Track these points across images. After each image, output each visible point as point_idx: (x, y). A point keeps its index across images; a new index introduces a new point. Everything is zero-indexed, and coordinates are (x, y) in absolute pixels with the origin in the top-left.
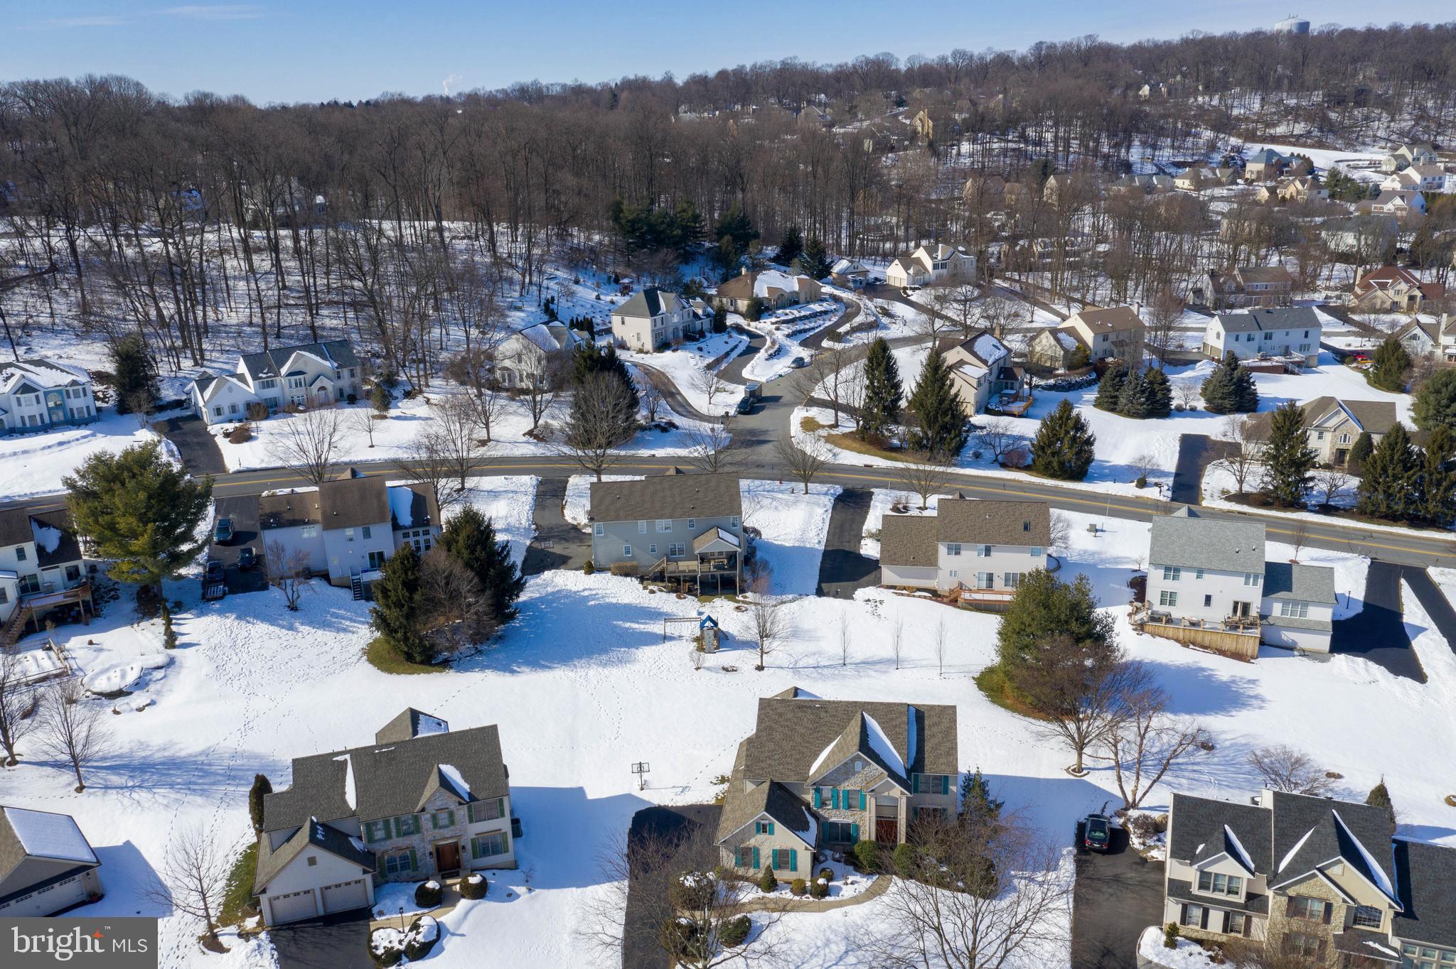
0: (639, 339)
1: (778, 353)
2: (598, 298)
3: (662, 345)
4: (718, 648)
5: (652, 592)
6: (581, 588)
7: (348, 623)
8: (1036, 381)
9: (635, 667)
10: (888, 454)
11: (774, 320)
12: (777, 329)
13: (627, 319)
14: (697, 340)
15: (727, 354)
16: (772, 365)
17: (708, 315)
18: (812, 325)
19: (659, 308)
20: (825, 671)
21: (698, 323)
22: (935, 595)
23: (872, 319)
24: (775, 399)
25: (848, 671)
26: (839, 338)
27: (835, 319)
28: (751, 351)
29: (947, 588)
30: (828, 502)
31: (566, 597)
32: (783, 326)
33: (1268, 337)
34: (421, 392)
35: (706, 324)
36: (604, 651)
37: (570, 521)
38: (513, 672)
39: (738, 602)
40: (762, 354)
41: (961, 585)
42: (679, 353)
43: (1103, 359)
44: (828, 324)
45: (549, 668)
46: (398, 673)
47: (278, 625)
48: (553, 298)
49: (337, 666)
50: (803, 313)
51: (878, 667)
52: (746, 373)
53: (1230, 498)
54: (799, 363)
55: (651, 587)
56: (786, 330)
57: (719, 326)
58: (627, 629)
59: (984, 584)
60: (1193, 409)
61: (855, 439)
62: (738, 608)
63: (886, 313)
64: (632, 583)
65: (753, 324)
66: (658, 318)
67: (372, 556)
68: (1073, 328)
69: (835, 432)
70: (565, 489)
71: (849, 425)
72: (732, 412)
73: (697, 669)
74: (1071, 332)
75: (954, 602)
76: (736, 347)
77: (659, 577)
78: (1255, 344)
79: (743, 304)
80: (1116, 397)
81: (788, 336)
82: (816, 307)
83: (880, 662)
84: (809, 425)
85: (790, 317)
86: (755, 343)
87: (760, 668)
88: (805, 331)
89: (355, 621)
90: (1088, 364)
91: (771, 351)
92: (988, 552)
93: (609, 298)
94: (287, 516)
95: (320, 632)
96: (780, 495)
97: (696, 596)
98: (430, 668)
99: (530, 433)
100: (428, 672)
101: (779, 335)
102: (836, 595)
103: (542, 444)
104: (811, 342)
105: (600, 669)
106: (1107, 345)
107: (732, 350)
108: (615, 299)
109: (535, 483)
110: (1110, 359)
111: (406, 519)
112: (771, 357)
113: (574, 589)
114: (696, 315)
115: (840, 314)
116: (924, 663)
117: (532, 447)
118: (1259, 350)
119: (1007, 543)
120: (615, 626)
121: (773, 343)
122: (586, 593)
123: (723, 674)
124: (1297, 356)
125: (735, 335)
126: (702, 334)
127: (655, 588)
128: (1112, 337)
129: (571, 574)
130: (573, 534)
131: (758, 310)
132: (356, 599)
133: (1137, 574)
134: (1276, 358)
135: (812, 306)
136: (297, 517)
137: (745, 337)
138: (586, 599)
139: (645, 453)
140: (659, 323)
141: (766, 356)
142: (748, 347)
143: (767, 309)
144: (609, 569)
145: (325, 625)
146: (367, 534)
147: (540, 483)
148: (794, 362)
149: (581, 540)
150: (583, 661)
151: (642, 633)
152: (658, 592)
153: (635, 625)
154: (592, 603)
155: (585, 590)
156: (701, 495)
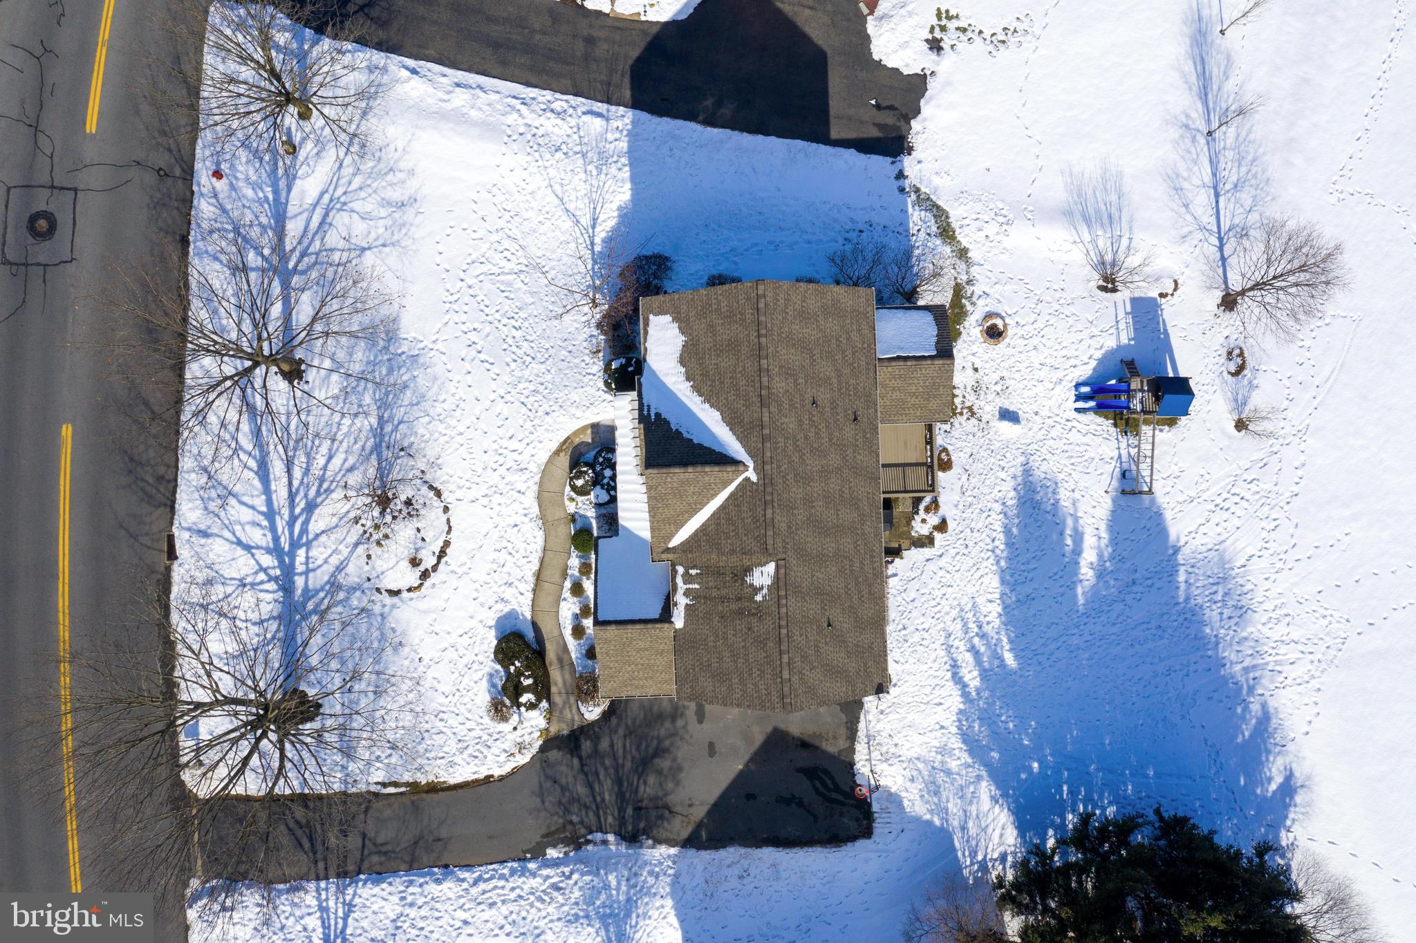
5: (942, 527)
9: (1242, 546)
20: (1231, 172)
31: (987, 718)
36: (1191, 617)
38: (1288, 788)
45: (1265, 718)
58: (1101, 574)
73: (1242, 425)
87: (1231, 302)
122: (972, 678)
138: (992, 674)
150: (1229, 654)
151: (1114, 541)
152: (941, 512)
153: (1089, 556)
154: (1010, 659)
155: (957, 679)
156: (824, 396)
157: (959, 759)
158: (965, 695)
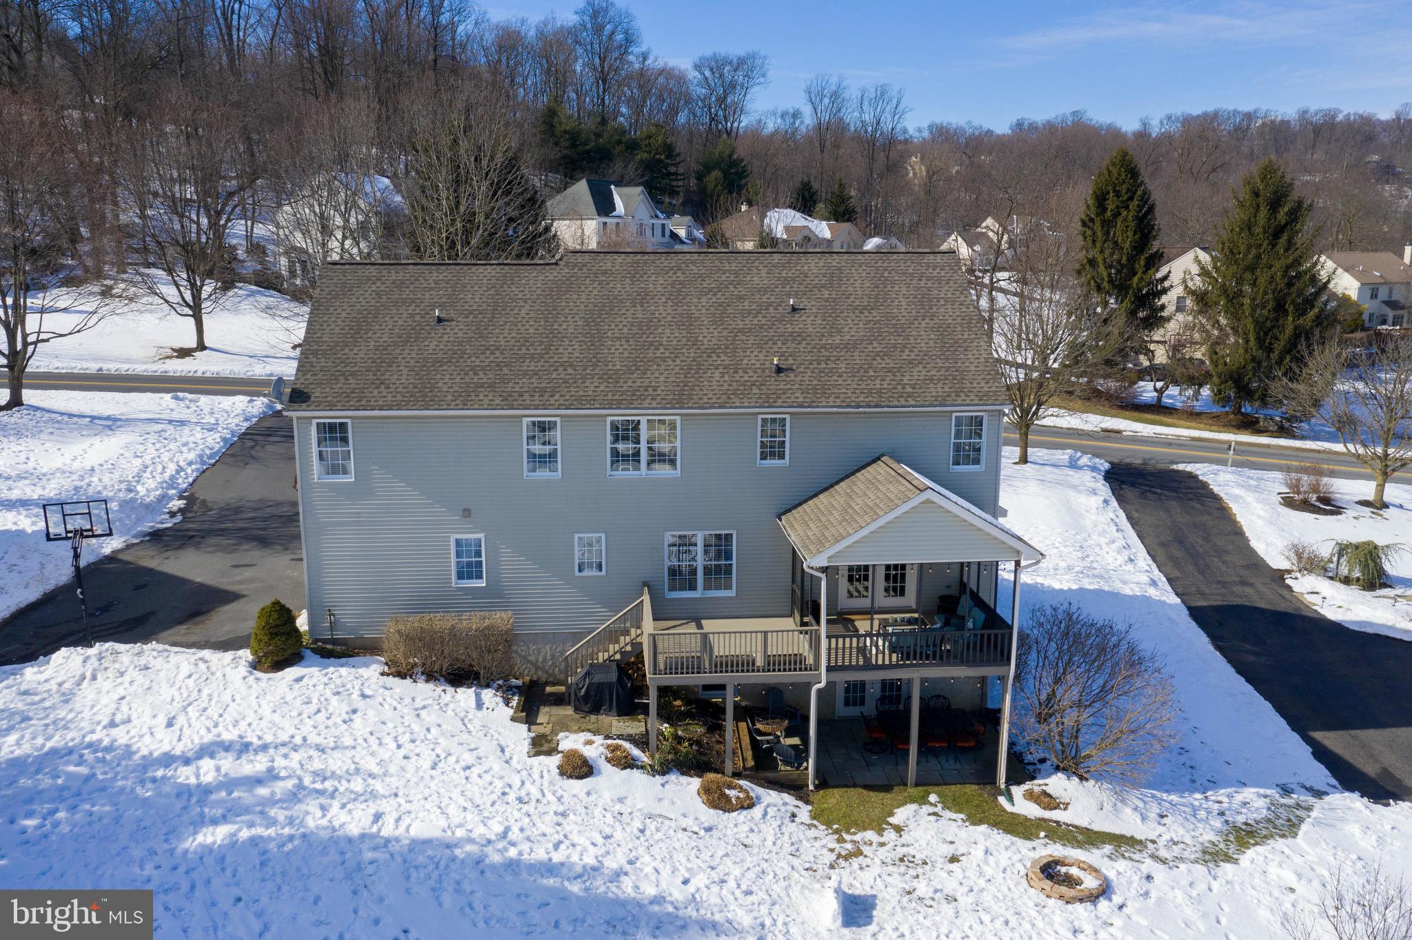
5: (579, 768)
10: (1136, 414)
19: (612, 207)
30: (1093, 481)
55: (570, 741)
62: (1047, 873)
64: (481, 717)
66: (611, 220)
97: (795, 788)
106: (1376, 303)
114: (674, 236)
122: (207, 772)
127: (594, 748)
128: (1383, 294)
129: (189, 661)
144: (372, 648)
152: (607, 768)
154: (215, 836)
156: (809, 323)
158: (168, 760)
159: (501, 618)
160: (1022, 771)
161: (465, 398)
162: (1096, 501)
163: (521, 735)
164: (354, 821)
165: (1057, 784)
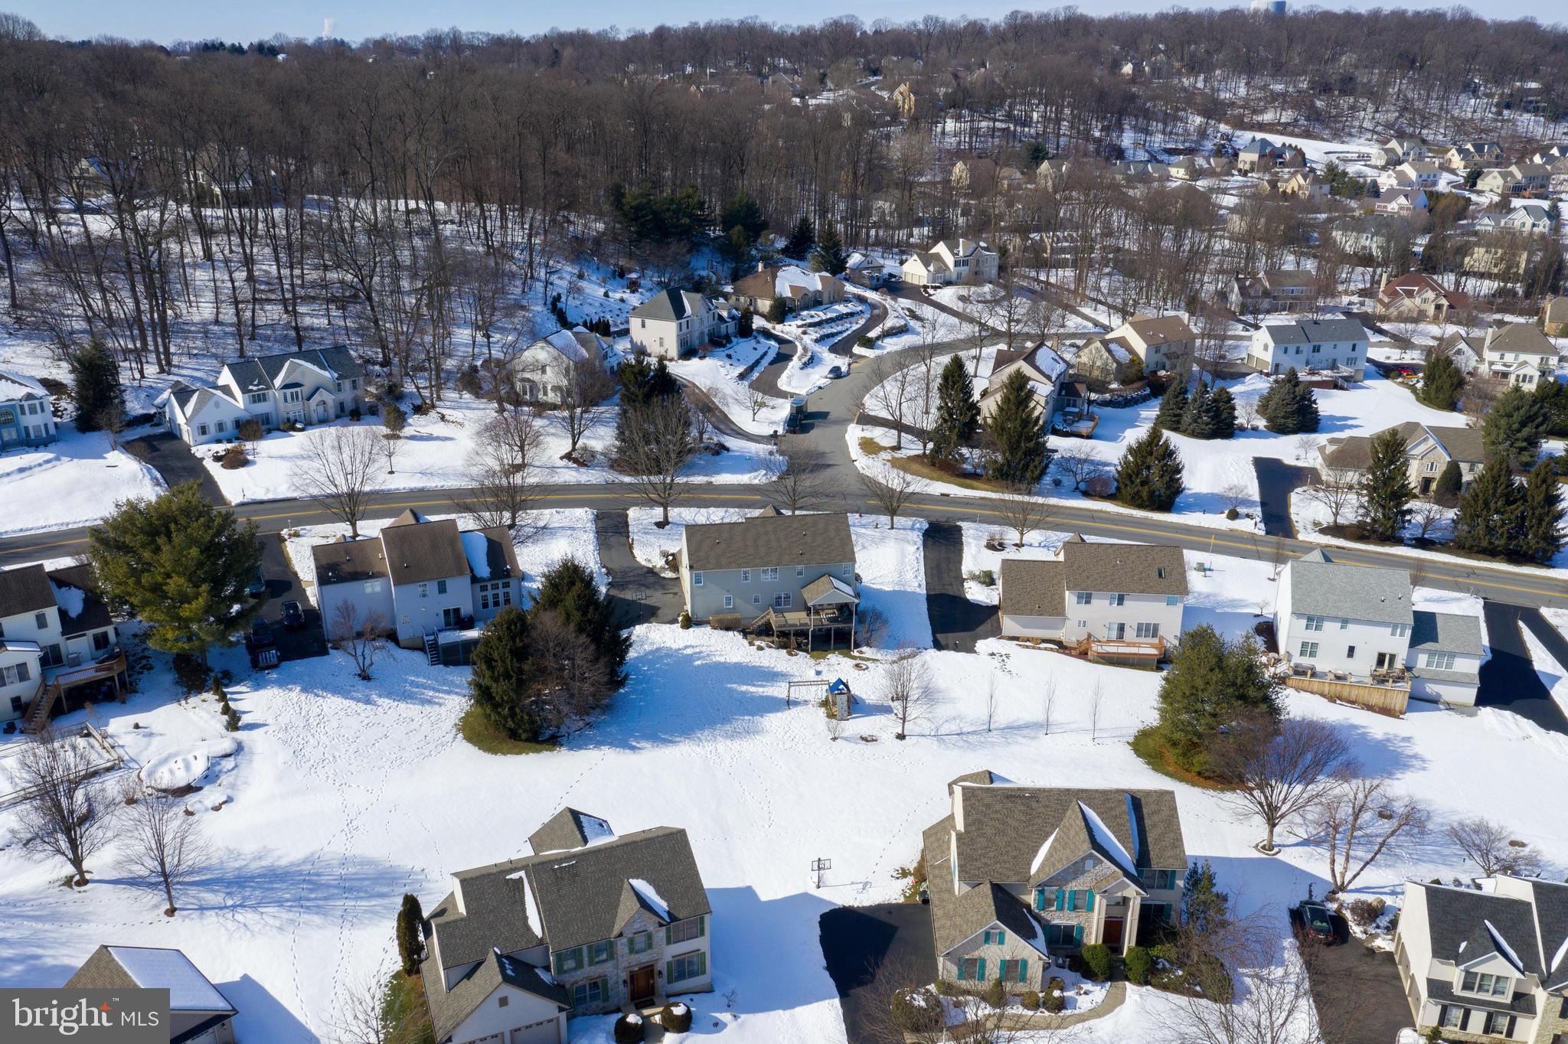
0: (661, 345)
1: (811, 361)
2: (606, 295)
3: (688, 352)
4: (850, 714)
5: (760, 648)
6: (682, 645)
7: (431, 693)
8: (1093, 396)
9: (766, 739)
10: (962, 480)
11: (800, 322)
12: (805, 333)
13: (648, 322)
14: (724, 346)
15: (757, 363)
16: (808, 375)
17: (733, 318)
18: (839, 328)
19: (684, 311)
20: (971, 738)
21: (723, 326)
22: (1062, 647)
23: (902, 322)
24: (823, 415)
25: (994, 737)
26: (870, 344)
27: (862, 322)
28: (783, 358)
29: (1074, 639)
30: (917, 538)
31: (668, 656)
32: (810, 330)
33: (1316, 349)
34: (433, 407)
35: (731, 327)
36: (725, 720)
37: (643, 563)
38: (633, 748)
39: (854, 658)
40: (795, 363)
41: (1089, 636)
42: (708, 361)
43: (1155, 372)
44: (855, 327)
45: (672, 742)
46: (504, 754)
47: (353, 698)
48: (559, 295)
49: (432, 747)
50: (829, 315)
51: (1025, 732)
52: (783, 383)
53: (1325, 531)
54: (836, 373)
55: (757, 643)
56: (814, 333)
57: (745, 330)
58: (745, 693)
59: (1114, 634)
60: (1255, 429)
61: (923, 464)
62: (857, 666)
63: (913, 315)
64: (734, 638)
65: (779, 327)
66: (683, 321)
67: (447, 612)
68: (1123, 338)
69: (898, 455)
70: (627, 525)
71: (913, 447)
72: (781, 431)
73: (834, 739)
74: (1122, 342)
75: (1083, 655)
76: (765, 354)
77: (765, 631)
78: (1303, 357)
79: (765, 305)
80: (1179, 415)
81: (817, 341)
82: (842, 309)
83: (1027, 726)
84: (870, 447)
85: (817, 319)
86: (785, 349)
87: (901, 737)
88: (833, 335)
89: (438, 691)
90: (1141, 378)
91: (805, 359)
92: (1121, 600)
93: (618, 296)
94: (347, 568)
95: (403, 706)
96: (863, 531)
97: (806, 651)
98: (538, 746)
99: (568, 456)
100: (538, 751)
101: (807, 339)
102: (957, 648)
103: (583, 470)
104: (842, 348)
105: (728, 742)
106: (1158, 357)
107: (762, 357)
108: (625, 296)
109: (591, 517)
110: (1162, 373)
111: (483, 570)
112: (805, 365)
113: (675, 646)
114: (721, 317)
115: (867, 316)
116: (1073, 726)
117: (574, 473)
118: (1307, 364)
119: (1142, 591)
120: (731, 690)
121: (805, 349)
122: (689, 651)
123: (862, 744)
124: (1345, 371)
125: (762, 340)
126: (728, 339)
127: (763, 644)
128: (1164, 349)
129: (666, 628)
130: (652, 579)
131: (782, 311)
132: (433, 663)
133: (1261, 620)
134: (1325, 372)
135: (837, 307)
136: (359, 569)
137: (773, 343)
138: (690, 658)
139: (699, 479)
140: (684, 327)
141: (800, 364)
142: (778, 354)
143: (791, 310)
144: (708, 623)
145: (406, 696)
146: (442, 589)
147: (598, 518)
148: (831, 371)
149: (663, 587)
150: (706, 732)
151: (761, 697)
152: (766, 648)
153: (752, 689)
154: (698, 663)
155: (686, 647)
156: (808, 539)
157: (647, 647)
159: (737, 615)
160: (857, 646)
161: (729, 565)
162: (913, 549)
163: (745, 642)
164: (722, 660)
165: (864, 649)
